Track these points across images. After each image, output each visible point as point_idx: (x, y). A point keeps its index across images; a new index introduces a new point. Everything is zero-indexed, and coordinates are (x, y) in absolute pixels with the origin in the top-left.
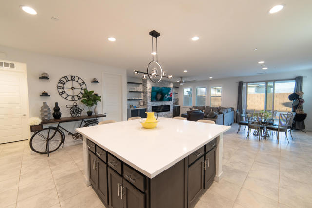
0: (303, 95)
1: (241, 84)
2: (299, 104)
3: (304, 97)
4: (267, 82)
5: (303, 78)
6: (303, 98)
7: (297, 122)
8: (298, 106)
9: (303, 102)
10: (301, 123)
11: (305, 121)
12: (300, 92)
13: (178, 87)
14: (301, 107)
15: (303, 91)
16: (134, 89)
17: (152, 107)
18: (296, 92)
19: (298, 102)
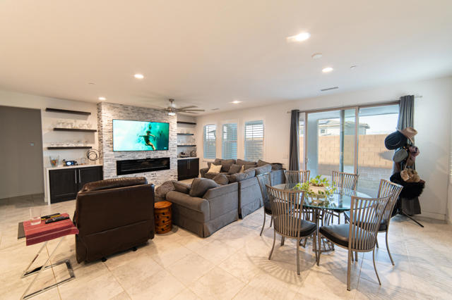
0: (415, 137)
1: (295, 115)
2: (407, 158)
3: (418, 141)
4: (343, 110)
5: (415, 100)
6: (416, 145)
7: (403, 200)
8: (405, 161)
9: (415, 152)
10: (412, 202)
11: (421, 198)
12: (409, 130)
13: (195, 124)
14: (412, 166)
15: (415, 128)
16: (72, 124)
17: (118, 162)
18: (400, 131)
19: (406, 153)
